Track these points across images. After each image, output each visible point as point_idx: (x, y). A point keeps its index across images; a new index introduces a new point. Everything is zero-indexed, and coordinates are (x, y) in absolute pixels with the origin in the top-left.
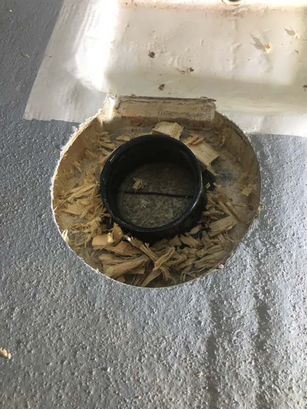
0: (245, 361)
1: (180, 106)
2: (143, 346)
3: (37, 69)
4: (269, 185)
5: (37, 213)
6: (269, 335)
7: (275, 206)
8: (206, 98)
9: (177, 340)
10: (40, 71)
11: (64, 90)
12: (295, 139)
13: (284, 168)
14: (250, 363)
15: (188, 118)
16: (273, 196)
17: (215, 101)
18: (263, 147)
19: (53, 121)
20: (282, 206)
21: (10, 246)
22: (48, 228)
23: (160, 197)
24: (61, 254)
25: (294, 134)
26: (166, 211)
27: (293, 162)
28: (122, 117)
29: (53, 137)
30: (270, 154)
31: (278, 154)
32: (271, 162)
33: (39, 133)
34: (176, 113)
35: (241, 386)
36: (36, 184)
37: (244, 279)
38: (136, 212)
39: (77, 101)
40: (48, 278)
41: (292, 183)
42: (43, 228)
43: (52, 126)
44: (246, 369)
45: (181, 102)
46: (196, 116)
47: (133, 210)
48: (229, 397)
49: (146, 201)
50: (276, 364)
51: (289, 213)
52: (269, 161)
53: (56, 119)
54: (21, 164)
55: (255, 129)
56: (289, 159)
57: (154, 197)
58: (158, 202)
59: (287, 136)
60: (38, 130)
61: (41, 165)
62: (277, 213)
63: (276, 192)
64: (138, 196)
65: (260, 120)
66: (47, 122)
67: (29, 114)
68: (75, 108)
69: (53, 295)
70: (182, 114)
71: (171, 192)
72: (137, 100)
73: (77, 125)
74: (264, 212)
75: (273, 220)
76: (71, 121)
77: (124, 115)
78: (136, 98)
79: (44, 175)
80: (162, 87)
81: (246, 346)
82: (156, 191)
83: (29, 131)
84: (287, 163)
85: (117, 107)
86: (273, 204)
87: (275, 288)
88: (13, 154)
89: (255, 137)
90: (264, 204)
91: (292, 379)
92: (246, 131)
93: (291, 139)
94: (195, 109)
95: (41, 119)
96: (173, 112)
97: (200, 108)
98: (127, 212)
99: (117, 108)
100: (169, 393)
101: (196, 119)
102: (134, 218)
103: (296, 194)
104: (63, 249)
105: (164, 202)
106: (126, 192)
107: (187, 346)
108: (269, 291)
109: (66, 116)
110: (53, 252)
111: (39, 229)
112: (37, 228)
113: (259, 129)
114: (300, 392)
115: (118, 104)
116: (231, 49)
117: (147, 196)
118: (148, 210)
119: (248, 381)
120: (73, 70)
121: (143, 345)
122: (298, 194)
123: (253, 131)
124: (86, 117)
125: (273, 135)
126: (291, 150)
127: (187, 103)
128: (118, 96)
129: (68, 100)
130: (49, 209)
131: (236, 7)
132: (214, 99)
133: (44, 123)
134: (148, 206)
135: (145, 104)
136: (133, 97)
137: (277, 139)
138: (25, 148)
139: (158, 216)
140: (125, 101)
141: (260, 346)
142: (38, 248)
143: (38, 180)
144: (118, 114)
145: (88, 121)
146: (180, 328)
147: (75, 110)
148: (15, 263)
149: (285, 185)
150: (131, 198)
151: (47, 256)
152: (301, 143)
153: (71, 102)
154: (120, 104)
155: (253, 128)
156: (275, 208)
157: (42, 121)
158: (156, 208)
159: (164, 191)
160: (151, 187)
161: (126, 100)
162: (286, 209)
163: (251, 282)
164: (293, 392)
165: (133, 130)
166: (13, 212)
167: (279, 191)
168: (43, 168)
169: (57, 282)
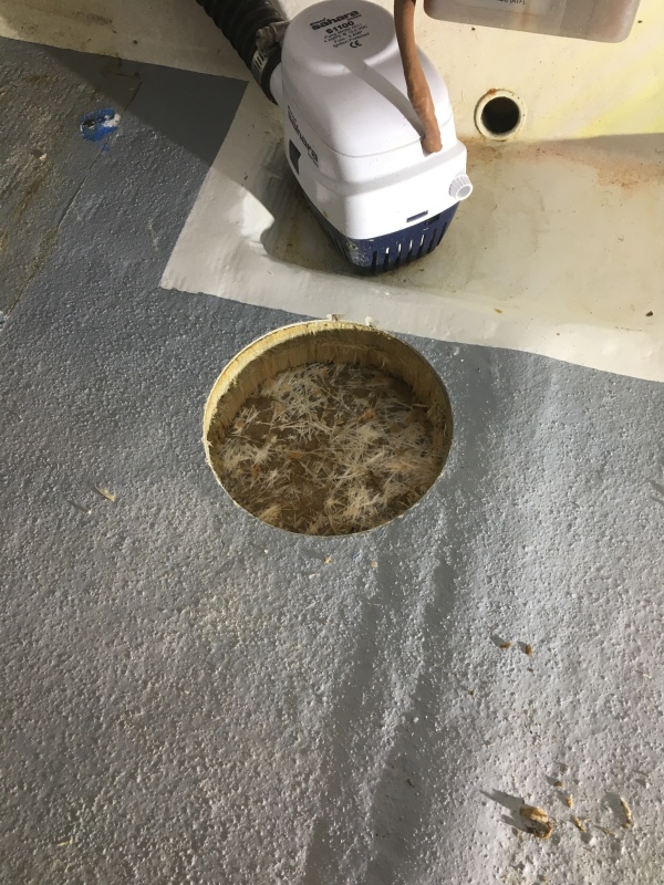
2: (285, 605)
3: (186, 215)
5: (165, 420)
7: (491, 448)
10: (189, 220)
11: (221, 251)
12: (539, 359)
13: (514, 397)
14: (420, 639)
18: (491, 364)
19: (201, 294)
27: (528, 390)
31: (509, 377)
33: (179, 310)
36: (168, 380)
40: (173, 506)
41: (521, 419)
42: (172, 439)
43: (199, 301)
44: (412, 644)
51: (508, 458)
52: (496, 385)
53: (205, 293)
54: (150, 350)
59: (528, 353)
60: (178, 305)
61: (176, 356)
62: (491, 457)
63: (497, 430)
65: (494, 325)
66: (192, 294)
67: (168, 281)
68: (234, 279)
69: (176, 529)
83: (164, 305)
84: (520, 392)
86: (490, 444)
87: (470, 552)
89: (483, 350)
91: (468, 664)
93: (532, 358)
95: (184, 290)
100: (310, 662)
107: (343, 610)
109: (219, 290)
112: (164, 440)
114: (477, 681)
119: (413, 659)
122: (527, 435)
125: (508, 351)
129: (225, 266)
131: (500, 144)
133: (187, 295)
137: (512, 356)
141: (435, 620)
142: (163, 466)
146: (336, 589)
151: (174, 477)
153: (230, 269)
155: (483, 337)
157: (185, 292)
162: (505, 453)
164: (468, 679)
166: (134, 415)
169: (183, 513)
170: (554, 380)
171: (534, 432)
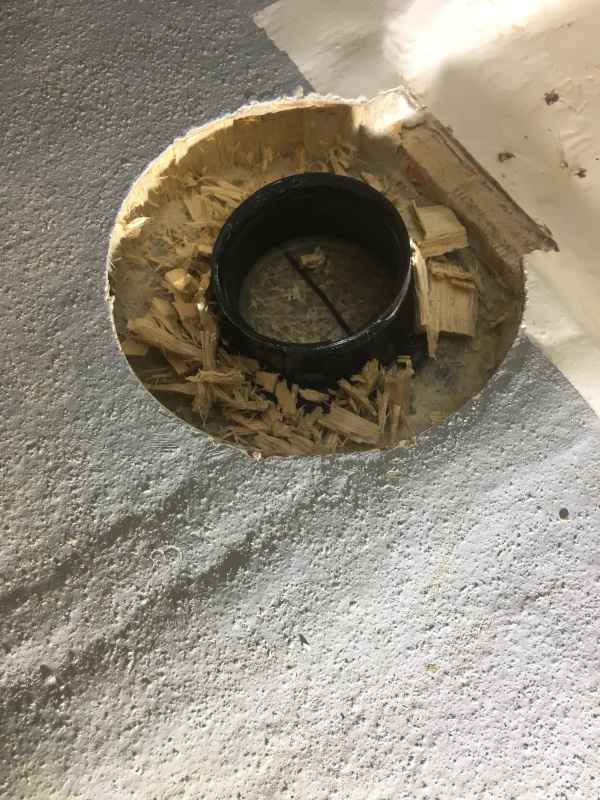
0: (138, 589)
1: (501, 210)
4: (457, 429)
5: (124, 153)
6: (203, 595)
7: (426, 462)
8: (550, 233)
9: (95, 475)
13: (510, 428)
14: (142, 598)
15: (489, 237)
16: (443, 447)
18: (520, 371)
21: (50, 162)
22: (115, 185)
24: (93, 232)
25: (591, 402)
27: (535, 435)
28: (400, 148)
29: (258, 76)
31: (527, 402)
33: (247, 54)
34: (481, 215)
35: (96, 608)
36: (167, 117)
37: (263, 500)
39: (346, 57)
40: (46, 244)
41: (494, 459)
43: (275, 60)
45: (508, 204)
46: (503, 246)
47: (270, 287)
48: (68, 604)
50: (167, 635)
51: (434, 490)
52: (503, 398)
55: (543, 337)
57: (317, 299)
58: (313, 311)
60: (251, 49)
64: (298, 276)
66: (275, 48)
67: (263, 19)
68: (335, 65)
70: (488, 224)
72: (449, 143)
73: (309, 89)
74: (401, 453)
75: (398, 475)
76: (307, 78)
77: (405, 146)
78: (450, 136)
79: (190, 115)
80: (505, 156)
81: (163, 575)
84: (523, 428)
86: (429, 457)
88: (185, 51)
89: (529, 346)
90: (416, 444)
92: (527, 327)
94: (515, 234)
95: (272, 38)
96: (479, 210)
97: (524, 241)
98: (259, 282)
99: (405, 128)
101: (498, 250)
103: (479, 479)
104: (102, 227)
106: (288, 256)
108: (273, 549)
110: (87, 219)
111: (104, 176)
112: (103, 173)
113: (550, 343)
115: (415, 121)
117: (310, 289)
118: (289, 308)
120: (395, 10)
121: (53, 436)
122: (482, 483)
123: (536, 336)
124: (332, 90)
125: (556, 370)
126: (554, 417)
127: (515, 216)
128: (427, 111)
129: (337, 44)
130: (143, 163)
132: (559, 246)
133: (271, 46)
135: (454, 160)
136: (446, 132)
137: (555, 381)
138: (208, 58)
139: (292, 329)
140: (431, 130)
141: (177, 593)
143: (174, 114)
144: (398, 137)
145: (331, 99)
148: (32, 188)
149: (479, 452)
150: (286, 271)
151: (76, 217)
153: (338, 51)
154: (419, 125)
157: (271, 42)
159: (339, 306)
160: (328, 283)
161: (435, 128)
162: (436, 481)
163: (267, 513)
165: (399, 183)
167: (460, 450)
168: (199, 104)
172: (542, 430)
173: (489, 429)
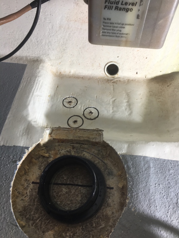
1: (85, 133)
3: (7, 115)
4: (132, 186)
5: (2, 206)
7: (135, 199)
8: (98, 129)
11: (22, 128)
12: (145, 157)
13: (139, 175)
15: (89, 140)
16: (134, 193)
17: (103, 131)
18: (128, 162)
19: (14, 146)
20: (139, 199)
22: (8, 215)
23: (74, 187)
24: (15, 232)
25: (144, 155)
26: (77, 196)
27: (144, 172)
29: (13, 156)
30: (131, 167)
31: (136, 167)
32: (132, 171)
33: (6, 154)
38: (60, 196)
39: (28, 134)
41: (144, 185)
42: (5, 215)
43: (14, 149)
45: (85, 130)
46: (93, 139)
47: (58, 195)
49: (66, 189)
51: (142, 203)
53: (16, 145)
55: (124, 151)
56: (141, 170)
57: (70, 186)
58: (72, 190)
59: (140, 156)
60: (5, 152)
61: (6, 174)
62: (136, 203)
63: (136, 191)
64: (61, 186)
65: (126, 146)
66: (11, 147)
67: (1, 142)
70: (86, 137)
71: (80, 184)
73: (28, 148)
74: (129, 203)
75: (134, 208)
76: (24, 146)
77: (54, 138)
78: (61, 128)
79: (7, 181)
80: (75, 122)
82: (71, 183)
84: (141, 173)
85: (50, 133)
89: (124, 156)
90: (129, 198)
92: (119, 153)
93: (142, 158)
94: (92, 135)
96: (81, 137)
97: (95, 134)
101: (93, 141)
102: (59, 201)
103: (146, 191)
105: (76, 190)
109: (21, 143)
111: (3, 216)
113: (126, 151)
115: (51, 131)
116: (111, 101)
117: (66, 186)
118: (67, 195)
120: (27, 116)
123: (122, 153)
124: (33, 144)
125: (133, 156)
126: (142, 165)
128: (51, 127)
129: (23, 133)
131: (113, 78)
133: (9, 147)
134: (66, 193)
135: (66, 131)
136: (59, 128)
137: (135, 158)
140: (55, 130)
142: (2, 229)
144: (51, 138)
145: (34, 146)
147: (27, 139)
149: (140, 186)
150: (57, 188)
151: (7, 234)
152: (147, 160)
153: (25, 135)
155: (123, 151)
156: (135, 201)
157: (8, 146)
158: (71, 194)
159: (76, 183)
162: (141, 201)
170: (151, 166)
171: (149, 190)
172: (144, 170)
173: (136, 180)
